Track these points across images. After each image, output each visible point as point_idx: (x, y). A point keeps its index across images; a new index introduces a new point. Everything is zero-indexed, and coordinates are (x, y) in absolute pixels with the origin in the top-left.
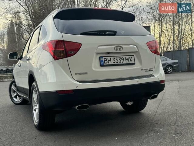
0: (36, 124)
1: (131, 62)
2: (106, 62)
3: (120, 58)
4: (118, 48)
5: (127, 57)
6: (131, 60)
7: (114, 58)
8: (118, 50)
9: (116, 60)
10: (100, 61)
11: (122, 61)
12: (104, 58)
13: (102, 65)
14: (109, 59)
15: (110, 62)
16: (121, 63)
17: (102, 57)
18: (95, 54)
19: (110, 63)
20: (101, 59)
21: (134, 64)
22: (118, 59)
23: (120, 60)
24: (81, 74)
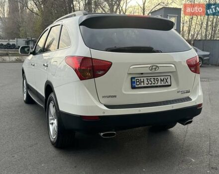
0: (52, 140)
1: (167, 84)
2: (138, 83)
3: (154, 79)
4: (154, 67)
5: (162, 78)
6: (166, 81)
7: (148, 79)
8: (154, 70)
9: (150, 81)
10: (132, 82)
11: (156, 82)
12: (136, 78)
13: (133, 88)
14: (142, 81)
15: (142, 83)
16: (156, 85)
17: (134, 78)
18: (127, 74)
19: (142, 85)
20: (133, 80)
21: (170, 85)
22: (152, 80)
23: (154, 81)
24: (109, 96)
